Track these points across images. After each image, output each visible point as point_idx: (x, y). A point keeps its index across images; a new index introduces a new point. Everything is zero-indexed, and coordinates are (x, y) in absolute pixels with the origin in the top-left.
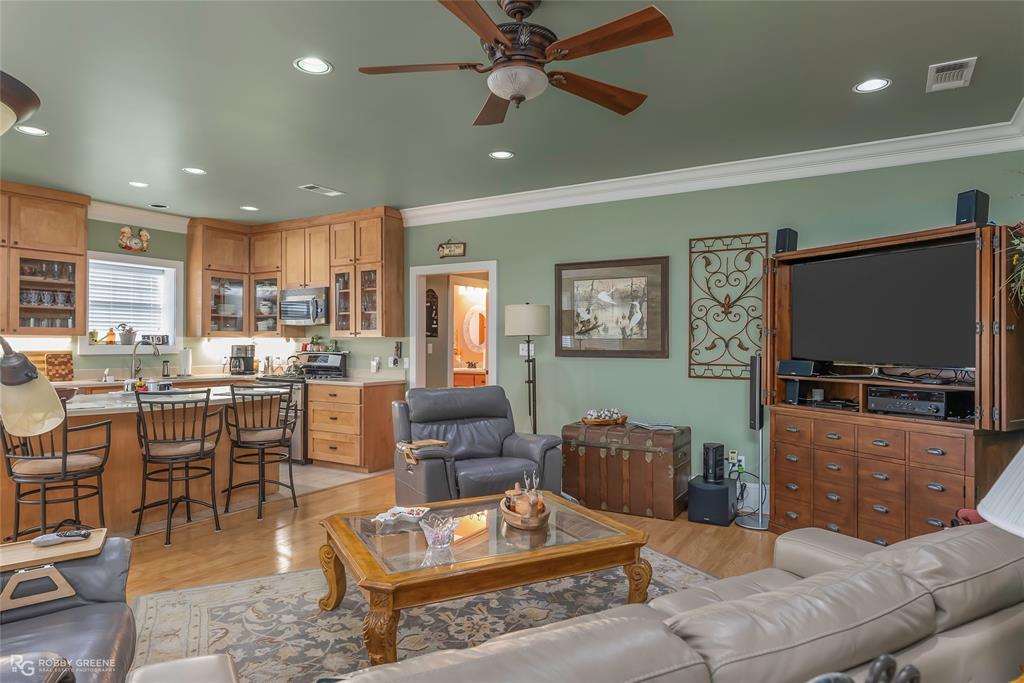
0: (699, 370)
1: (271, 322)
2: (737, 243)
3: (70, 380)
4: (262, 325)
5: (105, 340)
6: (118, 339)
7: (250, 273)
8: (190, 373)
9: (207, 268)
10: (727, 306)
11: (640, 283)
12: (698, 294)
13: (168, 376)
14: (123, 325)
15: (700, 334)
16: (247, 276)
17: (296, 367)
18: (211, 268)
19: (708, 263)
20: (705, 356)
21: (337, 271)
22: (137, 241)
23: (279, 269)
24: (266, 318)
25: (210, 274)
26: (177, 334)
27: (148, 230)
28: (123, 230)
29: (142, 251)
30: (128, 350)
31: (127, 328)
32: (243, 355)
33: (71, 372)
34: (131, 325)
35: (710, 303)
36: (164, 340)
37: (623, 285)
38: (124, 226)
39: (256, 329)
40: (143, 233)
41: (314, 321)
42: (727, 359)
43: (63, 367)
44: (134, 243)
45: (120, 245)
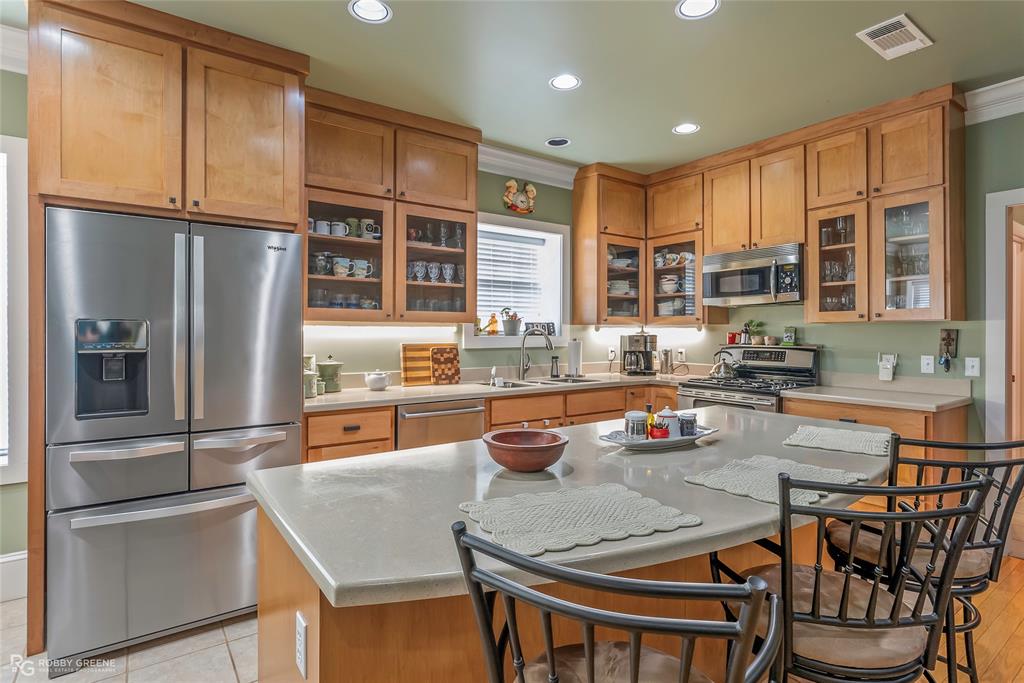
1: (678, 304)
3: (457, 383)
4: (665, 308)
5: (487, 329)
6: (500, 327)
7: (646, 239)
8: (581, 374)
9: (602, 232)
13: (557, 376)
14: (506, 310)
16: (642, 243)
17: (727, 366)
18: (607, 231)
21: (824, 215)
22: (523, 198)
23: (700, 227)
24: (672, 298)
25: (606, 240)
26: (563, 321)
27: (535, 185)
28: (508, 184)
29: (529, 213)
30: (514, 342)
31: (511, 314)
32: (642, 349)
33: (457, 372)
34: (516, 310)
36: (549, 329)
38: (510, 178)
39: (656, 313)
40: (530, 188)
41: (776, 297)
43: (449, 365)
44: (520, 200)
45: (506, 203)
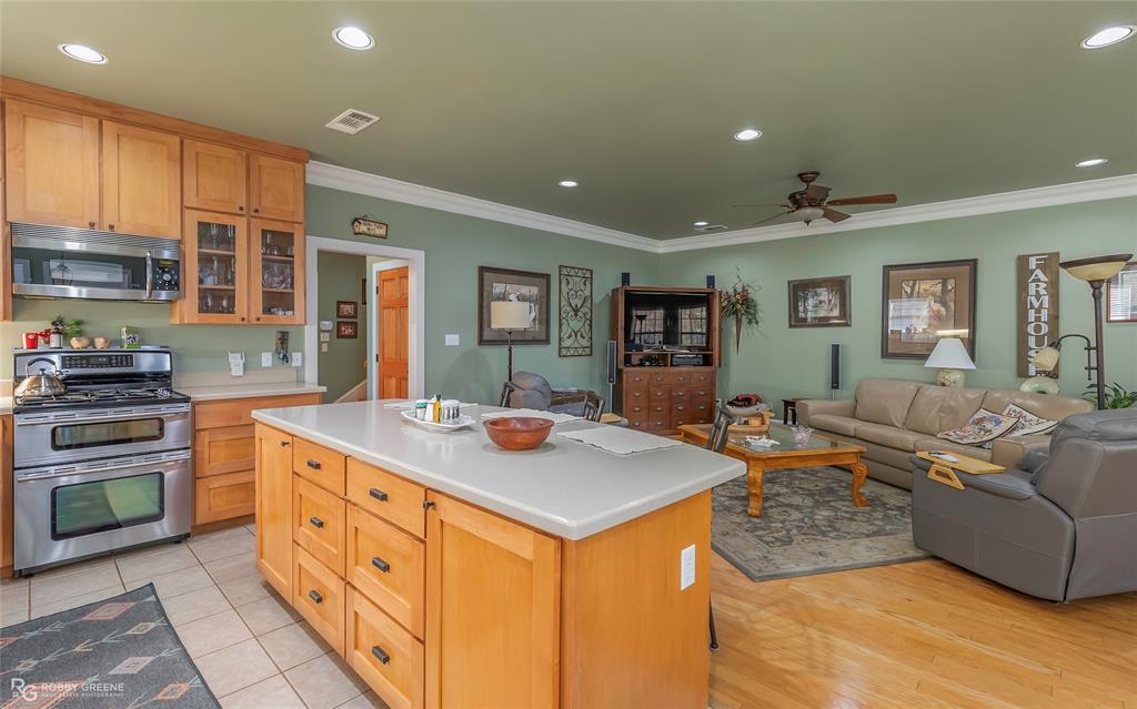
0: (564, 352)
2: (580, 274)
10: (576, 311)
11: (534, 290)
12: (564, 303)
15: (564, 327)
19: (568, 283)
20: (567, 343)
21: (203, 218)
35: (569, 309)
37: (525, 290)
42: (576, 345)
